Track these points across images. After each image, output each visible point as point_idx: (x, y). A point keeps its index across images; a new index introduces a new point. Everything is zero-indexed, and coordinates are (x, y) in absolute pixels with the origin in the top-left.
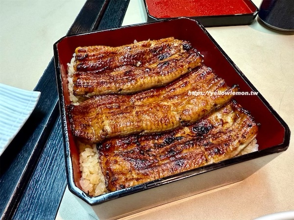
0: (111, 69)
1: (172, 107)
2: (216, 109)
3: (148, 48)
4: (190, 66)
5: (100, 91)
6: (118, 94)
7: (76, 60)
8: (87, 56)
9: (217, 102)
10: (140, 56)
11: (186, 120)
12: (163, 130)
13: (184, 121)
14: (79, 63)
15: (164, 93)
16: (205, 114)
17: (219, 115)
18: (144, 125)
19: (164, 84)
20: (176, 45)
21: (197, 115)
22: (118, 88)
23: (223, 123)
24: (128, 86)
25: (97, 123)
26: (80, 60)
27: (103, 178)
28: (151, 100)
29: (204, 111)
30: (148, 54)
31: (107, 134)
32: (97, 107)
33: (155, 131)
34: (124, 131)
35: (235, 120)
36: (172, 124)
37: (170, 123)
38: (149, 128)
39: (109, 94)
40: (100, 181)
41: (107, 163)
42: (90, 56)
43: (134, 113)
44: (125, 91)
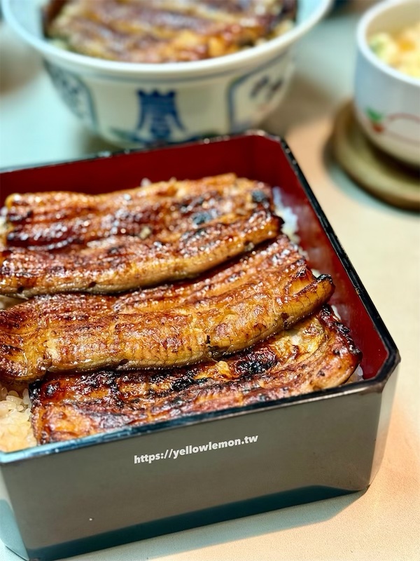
1: (195, 319)
5: (49, 286)
6: (87, 292)
7: (8, 223)
8: (31, 215)
9: (288, 309)
11: (220, 344)
14: (12, 229)
17: (296, 340)
19: (189, 274)
22: (88, 279)
23: (300, 354)
24: (108, 276)
25: (34, 343)
39: (67, 292)
43: (113, 328)
44: (103, 287)
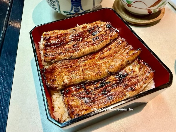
0: (65, 44)
1: (103, 65)
2: (128, 63)
3: (86, 29)
4: (112, 38)
6: (70, 59)
7: (44, 40)
8: (50, 37)
9: (129, 59)
10: (81, 34)
11: (112, 72)
12: (99, 79)
13: (110, 72)
14: (45, 42)
15: (97, 56)
16: (122, 67)
17: (131, 67)
18: (87, 77)
20: (102, 25)
21: (118, 68)
23: (134, 72)
24: (76, 54)
25: (60, 78)
26: (46, 40)
27: (66, 110)
28: (90, 61)
29: (122, 65)
30: (86, 33)
31: (66, 84)
32: (59, 68)
33: (94, 80)
34: (76, 81)
35: (140, 69)
36: (103, 75)
37: (102, 75)
38: (90, 78)
40: (65, 112)
41: (68, 101)
42: (52, 37)
43: (81, 70)
